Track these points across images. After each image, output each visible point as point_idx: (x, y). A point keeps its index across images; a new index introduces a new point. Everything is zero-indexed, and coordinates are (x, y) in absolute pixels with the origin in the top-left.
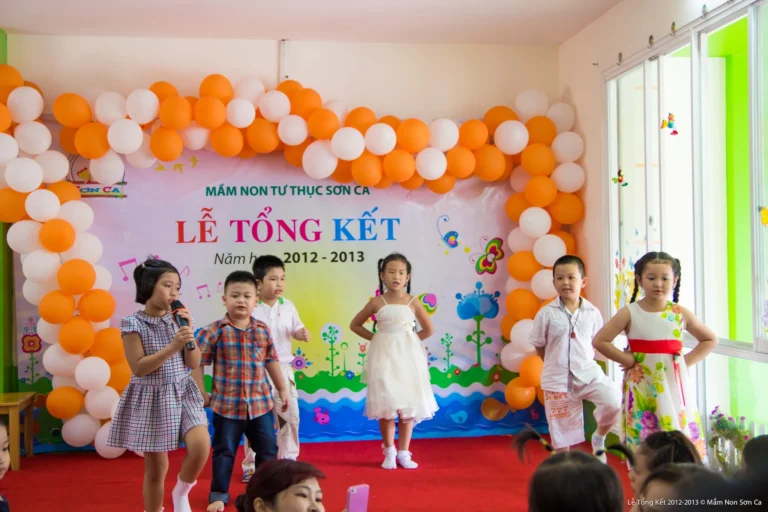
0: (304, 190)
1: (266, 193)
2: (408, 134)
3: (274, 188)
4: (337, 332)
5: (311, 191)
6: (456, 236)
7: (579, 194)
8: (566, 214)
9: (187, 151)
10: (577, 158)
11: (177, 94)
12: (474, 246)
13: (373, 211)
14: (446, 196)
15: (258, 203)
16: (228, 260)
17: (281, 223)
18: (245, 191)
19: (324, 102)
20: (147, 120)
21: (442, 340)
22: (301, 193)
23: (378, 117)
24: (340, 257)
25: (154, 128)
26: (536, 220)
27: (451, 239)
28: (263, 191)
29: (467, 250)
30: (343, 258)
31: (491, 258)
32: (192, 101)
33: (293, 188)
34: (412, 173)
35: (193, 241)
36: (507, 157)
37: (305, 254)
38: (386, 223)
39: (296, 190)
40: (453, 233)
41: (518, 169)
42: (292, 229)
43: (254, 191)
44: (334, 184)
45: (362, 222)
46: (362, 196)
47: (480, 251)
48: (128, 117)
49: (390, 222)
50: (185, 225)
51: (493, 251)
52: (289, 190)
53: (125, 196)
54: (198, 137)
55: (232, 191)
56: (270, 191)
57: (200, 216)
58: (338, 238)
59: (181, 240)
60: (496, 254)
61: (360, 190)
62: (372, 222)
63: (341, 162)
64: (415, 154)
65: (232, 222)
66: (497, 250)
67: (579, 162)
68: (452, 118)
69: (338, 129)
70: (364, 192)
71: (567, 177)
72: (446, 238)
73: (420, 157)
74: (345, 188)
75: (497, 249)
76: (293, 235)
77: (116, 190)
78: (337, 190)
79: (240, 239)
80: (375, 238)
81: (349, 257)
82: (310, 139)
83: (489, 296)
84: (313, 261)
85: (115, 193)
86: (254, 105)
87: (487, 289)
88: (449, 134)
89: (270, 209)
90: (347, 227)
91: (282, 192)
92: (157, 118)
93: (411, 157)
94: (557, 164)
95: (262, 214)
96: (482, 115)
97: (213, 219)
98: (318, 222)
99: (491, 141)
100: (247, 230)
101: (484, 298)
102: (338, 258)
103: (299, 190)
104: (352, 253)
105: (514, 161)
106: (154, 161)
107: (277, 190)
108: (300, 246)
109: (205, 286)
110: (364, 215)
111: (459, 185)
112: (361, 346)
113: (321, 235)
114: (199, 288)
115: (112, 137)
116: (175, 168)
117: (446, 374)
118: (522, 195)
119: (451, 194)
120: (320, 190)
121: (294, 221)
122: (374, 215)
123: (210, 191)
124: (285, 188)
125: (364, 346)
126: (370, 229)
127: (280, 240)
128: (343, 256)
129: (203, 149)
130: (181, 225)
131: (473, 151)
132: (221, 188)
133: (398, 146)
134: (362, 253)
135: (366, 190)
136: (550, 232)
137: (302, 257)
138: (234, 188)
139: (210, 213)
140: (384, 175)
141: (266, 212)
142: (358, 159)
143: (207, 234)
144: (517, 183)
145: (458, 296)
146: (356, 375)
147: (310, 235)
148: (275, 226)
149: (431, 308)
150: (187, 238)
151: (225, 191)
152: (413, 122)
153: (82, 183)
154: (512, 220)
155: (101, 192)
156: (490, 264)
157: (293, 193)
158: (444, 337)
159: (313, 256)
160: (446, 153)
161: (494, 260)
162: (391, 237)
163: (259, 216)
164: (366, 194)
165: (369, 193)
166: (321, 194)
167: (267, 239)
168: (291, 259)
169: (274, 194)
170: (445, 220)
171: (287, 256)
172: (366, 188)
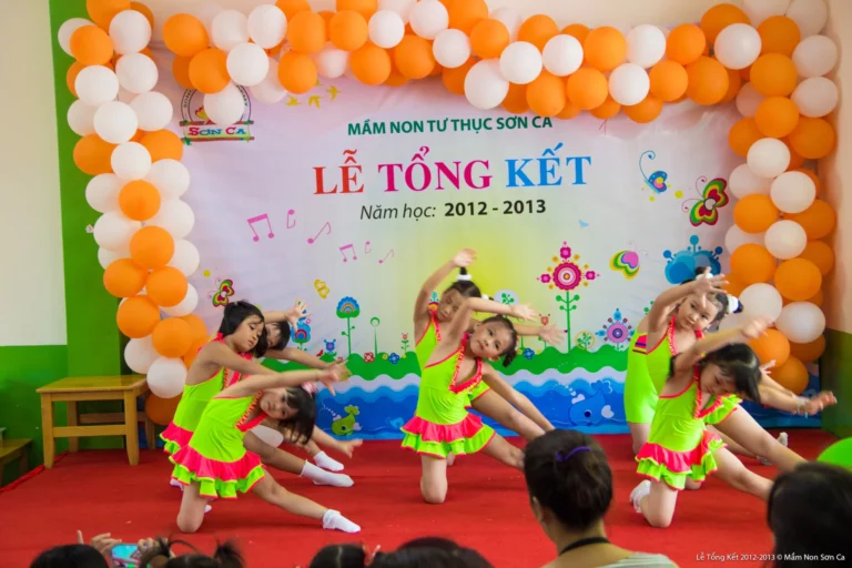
0: (468, 124)
1: (421, 130)
2: (600, 47)
3: (431, 122)
4: (512, 300)
5: (477, 126)
6: (665, 177)
7: (830, 119)
8: (810, 146)
9: (322, 78)
10: (826, 71)
11: (308, 8)
12: (687, 189)
13: (556, 149)
14: (651, 124)
15: (412, 141)
16: (377, 214)
17: (441, 166)
18: (396, 128)
19: (490, 10)
20: (273, 43)
22: (466, 127)
23: (561, 27)
24: (515, 207)
25: (282, 53)
26: (770, 154)
27: (658, 181)
28: (418, 126)
29: (678, 195)
30: (519, 208)
31: (710, 204)
32: (327, 16)
33: (455, 121)
34: (603, 98)
35: (334, 191)
36: (731, 72)
37: (471, 204)
38: (573, 162)
39: (459, 124)
40: (659, 174)
41: (746, 88)
42: (455, 175)
43: (407, 127)
44: (506, 115)
45: (543, 163)
46: (542, 129)
47: (695, 194)
48: (251, 41)
49: (579, 161)
50: (324, 171)
51: (713, 195)
52: (450, 125)
53: (252, 138)
54: (335, 62)
55: (379, 128)
56: (427, 127)
57: (341, 160)
58: (512, 183)
59: (320, 190)
60: (717, 199)
61: (539, 122)
62: (555, 162)
63: (512, 86)
64: (607, 73)
65: (380, 167)
66: (720, 195)
67: (831, 75)
68: (659, 24)
69: (506, 44)
70: (545, 124)
71: (813, 96)
72: (652, 181)
73: (615, 75)
74: (520, 119)
75: (718, 193)
76: (455, 181)
77: (241, 131)
78: (511, 123)
79: (391, 187)
80: (559, 183)
81: (526, 207)
82: (474, 59)
83: (708, 254)
84: (481, 213)
85: (240, 135)
86: (404, 19)
87: (706, 244)
88: (652, 45)
89: (427, 150)
90: (523, 170)
91: (442, 127)
92: (284, 41)
93: (600, 78)
94: (800, 79)
95: (417, 156)
96: (699, 18)
97: (357, 164)
98: (486, 164)
99: (710, 52)
100: (399, 176)
101: (700, 256)
102: (512, 209)
103: (463, 125)
104: (530, 202)
105: (741, 77)
106: (285, 93)
107: (435, 125)
108: (464, 194)
109: (350, 246)
110: (544, 154)
111: (668, 111)
112: (543, 319)
113: (491, 180)
114: (342, 249)
115: (232, 65)
116: (310, 103)
118: (752, 121)
119: (658, 122)
120: (489, 124)
121: (457, 163)
122: (558, 154)
123: (353, 129)
124: (445, 122)
125: (547, 318)
126: (552, 171)
127: (440, 188)
128: (519, 205)
129: (343, 76)
130: (319, 171)
131: (685, 66)
132: (366, 125)
133: (585, 64)
134: (543, 202)
135: (548, 122)
136: (789, 169)
137: (468, 209)
138: (383, 124)
139: (353, 156)
140: (568, 101)
141: (422, 153)
142: (534, 82)
143: (351, 183)
144: (745, 106)
145: (667, 254)
146: (536, 353)
147: (478, 181)
148: (434, 170)
149: (631, 270)
150: (327, 187)
151: (372, 130)
152: (605, 31)
153: (201, 123)
154: (738, 156)
155: (223, 134)
156: (709, 213)
157: (455, 129)
159: (482, 206)
160: (648, 70)
161: (714, 206)
162: (579, 180)
163: (414, 159)
164: (547, 126)
165: (551, 126)
166: (490, 129)
167: (425, 187)
168: (454, 211)
169: (432, 130)
170: (650, 157)
171: (449, 207)
172: (547, 118)
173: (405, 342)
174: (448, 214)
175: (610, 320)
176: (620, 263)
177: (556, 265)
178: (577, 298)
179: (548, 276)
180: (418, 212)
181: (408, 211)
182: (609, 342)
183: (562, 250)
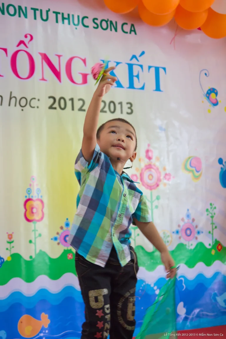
0: (69, 18)
1: (26, 16)
3: (35, 10)
6: (216, 94)
13: (140, 56)
17: (46, 58)
21: (207, 210)
22: (66, 21)
24: (109, 107)
27: (212, 96)
28: (20, 11)
30: (112, 108)
33: (57, 13)
37: (72, 100)
38: (153, 70)
39: (60, 16)
40: (213, 90)
42: (57, 67)
43: (11, 10)
44: (101, 15)
45: (130, 66)
46: (128, 34)
49: (157, 69)
52: (52, 16)
56: (30, 13)
61: (127, 28)
62: (139, 68)
70: (131, 31)
72: (208, 95)
74: (111, 22)
76: (57, 74)
78: (104, 25)
81: (118, 107)
84: (81, 109)
89: (32, 38)
91: (45, 18)
95: (22, 42)
98: (84, 61)
100: (5, 61)
102: (107, 109)
103: (63, 19)
104: (121, 103)
107: (38, 13)
108: (66, 89)
110: (131, 59)
113: (89, 78)
117: (210, 250)
120: (86, 22)
121: (59, 57)
122: (142, 60)
124: (47, 12)
126: (138, 76)
127: (43, 79)
128: (112, 106)
134: (131, 104)
135: (133, 30)
137: (69, 103)
141: (26, 41)
145: (220, 161)
147: (78, 77)
148: (38, 60)
149: (197, 174)
157: (57, 22)
158: (209, 208)
159: (81, 103)
162: (158, 88)
163: (18, 45)
164: (133, 33)
165: (136, 34)
166: (87, 27)
167: (29, 77)
168: (56, 105)
169: (35, 18)
170: (206, 74)
171: (52, 101)
172: (132, 25)
173: (10, 243)
174: (51, 107)
175: (183, 220)
176: (188, 166)
177: (143, 165)
178: (158, 198)
179: (136, 175)
180: (23, 102)
181: (13, 100)
182: (183, 241)
183: (147, 151)
